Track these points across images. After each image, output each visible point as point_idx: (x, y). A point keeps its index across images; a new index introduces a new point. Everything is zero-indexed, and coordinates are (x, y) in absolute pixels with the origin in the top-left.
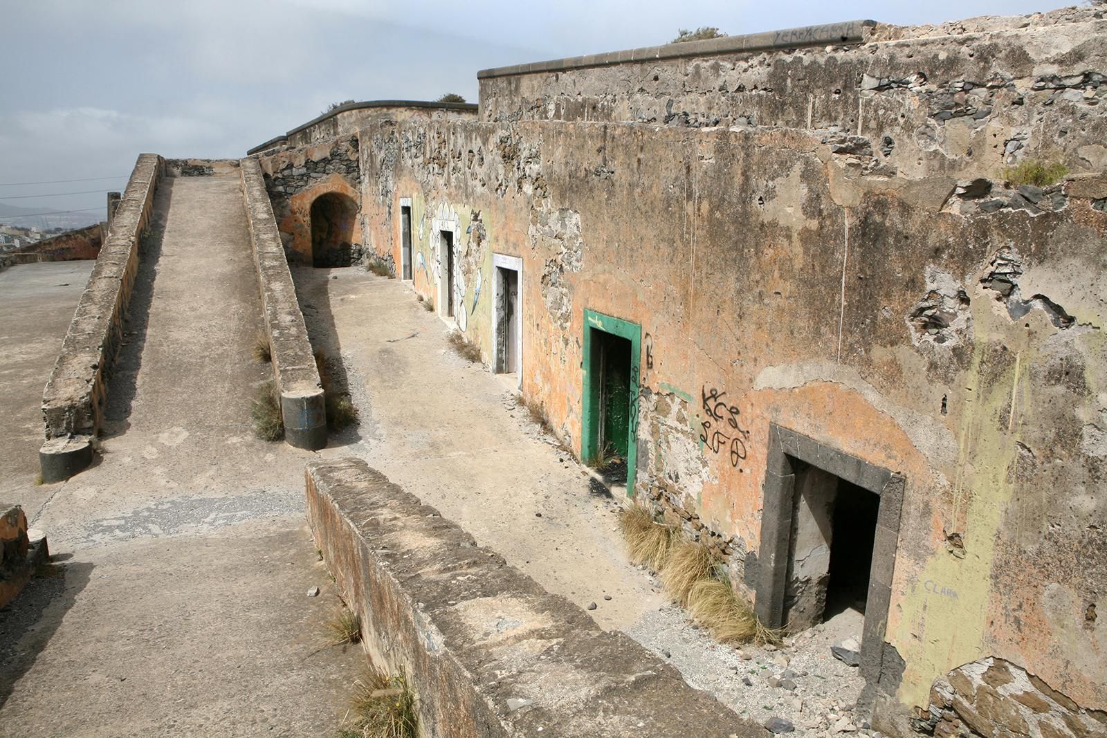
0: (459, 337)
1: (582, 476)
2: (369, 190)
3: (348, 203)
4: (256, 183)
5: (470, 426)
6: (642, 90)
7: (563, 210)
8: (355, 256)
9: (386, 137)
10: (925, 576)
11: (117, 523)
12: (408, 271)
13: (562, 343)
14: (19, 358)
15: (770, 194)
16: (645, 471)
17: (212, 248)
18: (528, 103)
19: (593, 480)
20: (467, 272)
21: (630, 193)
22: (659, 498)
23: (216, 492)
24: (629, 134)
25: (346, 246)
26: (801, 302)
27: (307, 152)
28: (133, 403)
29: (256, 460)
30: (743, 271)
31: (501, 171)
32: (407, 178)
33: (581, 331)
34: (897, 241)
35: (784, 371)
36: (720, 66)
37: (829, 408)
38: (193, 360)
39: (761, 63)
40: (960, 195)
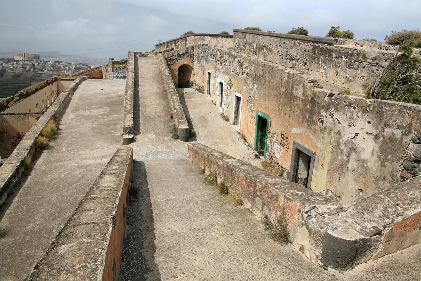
0: (223, 114)
1: (253, 153)
2: (197, 64)
3: (190, 68)
4: (164, 63)
5: (225, 139)
6: (280, 45)
7: (253, 84)
8: (191, 84)
9: (204, 49)
10: (318, 173)
11: (143, 155)
12: (209, 92)
13: (251, 119)
14: (101, 113)
15: (296, 90)
16: (268, 152)
17: (153, 83)
18: (248, 42)
19: (256, 154)
20: (227, 95)
21: (269, 83)
22: (271, 159)
23: (164, 150)
24: (270, 68)
25: (188, 81)
26: (301, 114)
27: (178, 51)
28: (140, 127)
29: (172, 143)
30: (291, 106)
31: (238, 69)
32: (210, 64)
33: (256, 116)
34: (317, 104)
35: (297, 129)
36: (300, 43)
37: (304, 138)
38: (153, 117)
39: (310, 45)
40: (327, 96)
